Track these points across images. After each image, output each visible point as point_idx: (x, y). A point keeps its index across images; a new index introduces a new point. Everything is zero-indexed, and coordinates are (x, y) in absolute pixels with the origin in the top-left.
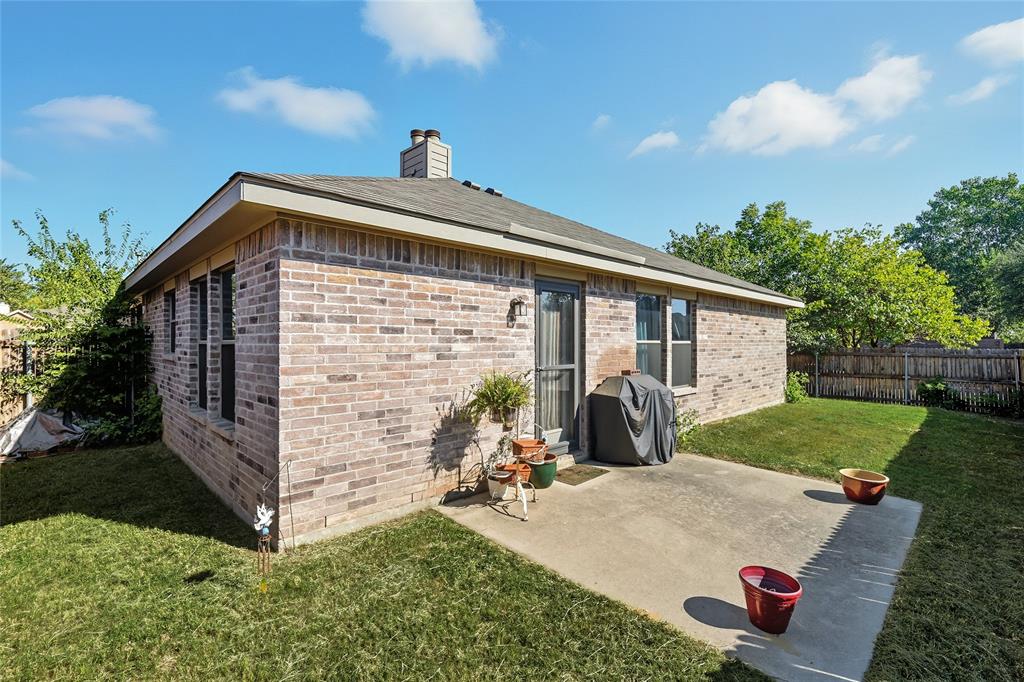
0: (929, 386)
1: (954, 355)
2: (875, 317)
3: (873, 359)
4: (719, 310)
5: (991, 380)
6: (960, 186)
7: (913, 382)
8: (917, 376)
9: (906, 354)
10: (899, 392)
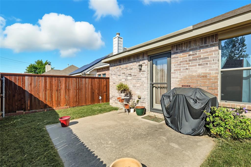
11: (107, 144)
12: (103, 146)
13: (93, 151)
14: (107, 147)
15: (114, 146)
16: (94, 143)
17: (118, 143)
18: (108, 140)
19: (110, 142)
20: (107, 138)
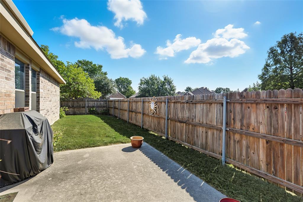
0: (92, 109)
1: (96, 101)
2: (80, 90)
3: (77, 103)
4: (46, 79)
5: (103, 107)
6: (82, 61)
7: (87, 108)
8: (88, 107)
9: (86, 101)
10: (84, 112)
11: (138, 166)
12: (142, 165)
13: (151, 162)
14: (139, 163)
15: (133, 163)
16: (151, 169)
17: (128, 164)
18: (135, 169)
19: (135, 167)
20: (136, 173)
